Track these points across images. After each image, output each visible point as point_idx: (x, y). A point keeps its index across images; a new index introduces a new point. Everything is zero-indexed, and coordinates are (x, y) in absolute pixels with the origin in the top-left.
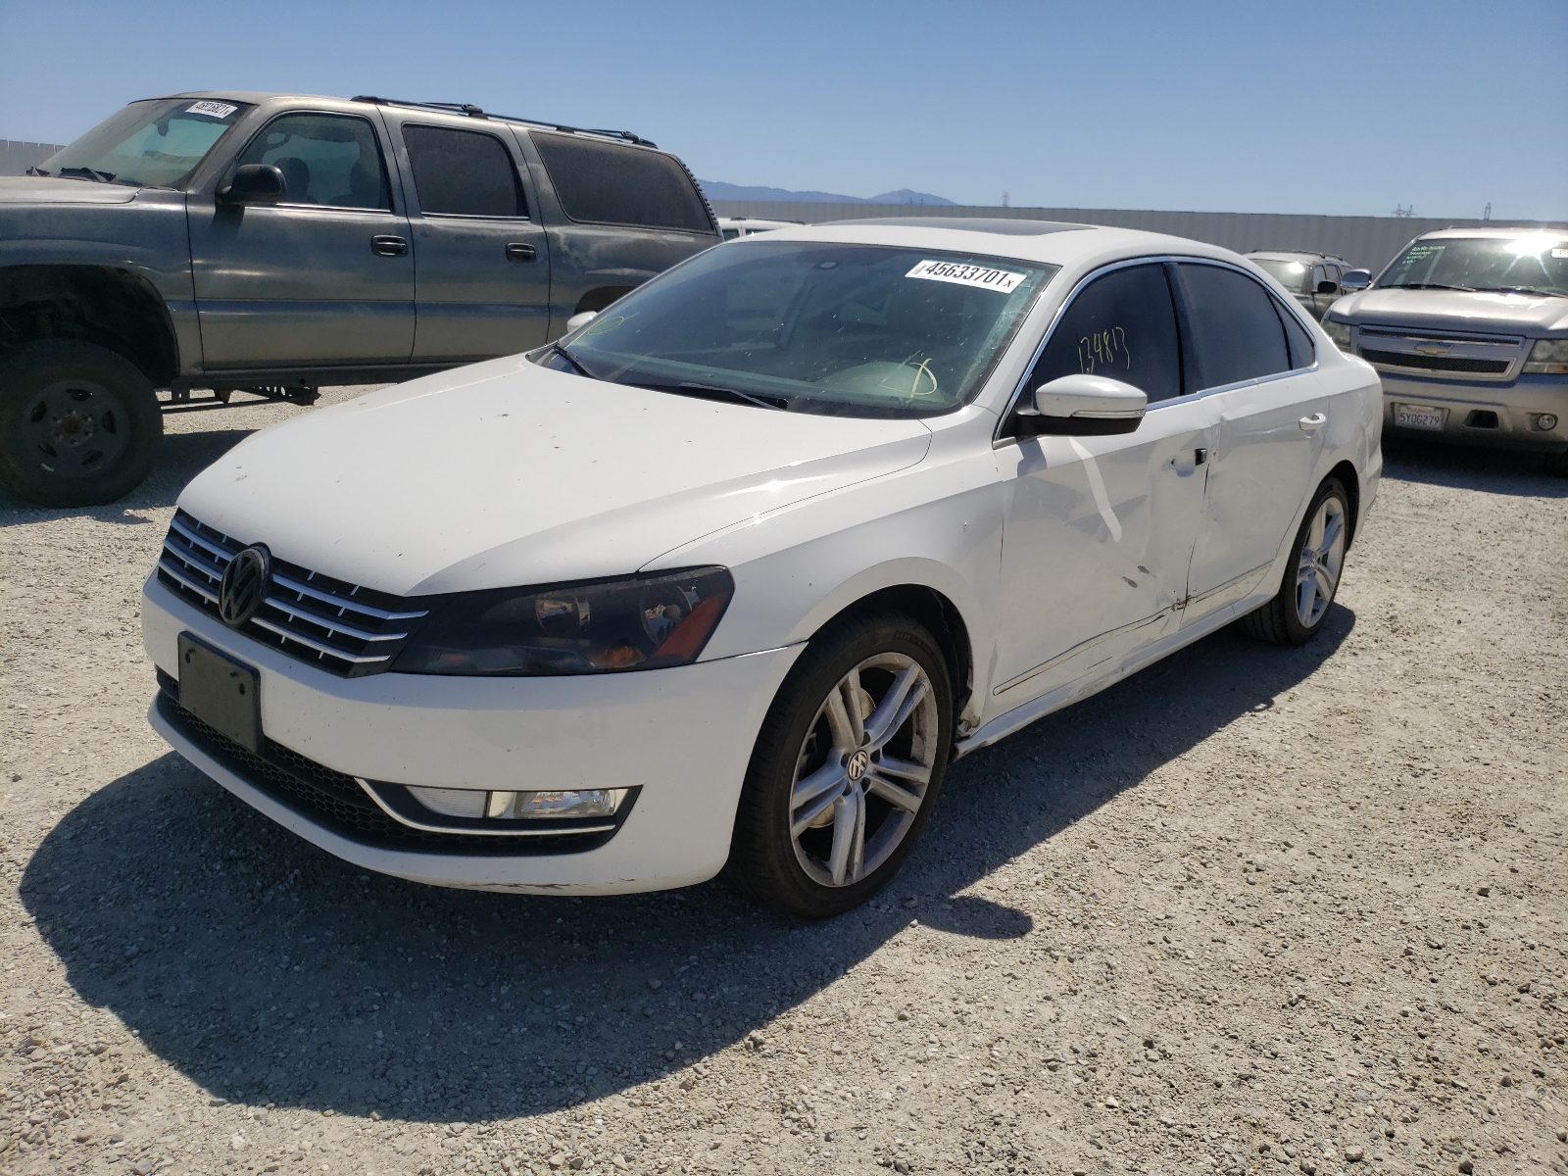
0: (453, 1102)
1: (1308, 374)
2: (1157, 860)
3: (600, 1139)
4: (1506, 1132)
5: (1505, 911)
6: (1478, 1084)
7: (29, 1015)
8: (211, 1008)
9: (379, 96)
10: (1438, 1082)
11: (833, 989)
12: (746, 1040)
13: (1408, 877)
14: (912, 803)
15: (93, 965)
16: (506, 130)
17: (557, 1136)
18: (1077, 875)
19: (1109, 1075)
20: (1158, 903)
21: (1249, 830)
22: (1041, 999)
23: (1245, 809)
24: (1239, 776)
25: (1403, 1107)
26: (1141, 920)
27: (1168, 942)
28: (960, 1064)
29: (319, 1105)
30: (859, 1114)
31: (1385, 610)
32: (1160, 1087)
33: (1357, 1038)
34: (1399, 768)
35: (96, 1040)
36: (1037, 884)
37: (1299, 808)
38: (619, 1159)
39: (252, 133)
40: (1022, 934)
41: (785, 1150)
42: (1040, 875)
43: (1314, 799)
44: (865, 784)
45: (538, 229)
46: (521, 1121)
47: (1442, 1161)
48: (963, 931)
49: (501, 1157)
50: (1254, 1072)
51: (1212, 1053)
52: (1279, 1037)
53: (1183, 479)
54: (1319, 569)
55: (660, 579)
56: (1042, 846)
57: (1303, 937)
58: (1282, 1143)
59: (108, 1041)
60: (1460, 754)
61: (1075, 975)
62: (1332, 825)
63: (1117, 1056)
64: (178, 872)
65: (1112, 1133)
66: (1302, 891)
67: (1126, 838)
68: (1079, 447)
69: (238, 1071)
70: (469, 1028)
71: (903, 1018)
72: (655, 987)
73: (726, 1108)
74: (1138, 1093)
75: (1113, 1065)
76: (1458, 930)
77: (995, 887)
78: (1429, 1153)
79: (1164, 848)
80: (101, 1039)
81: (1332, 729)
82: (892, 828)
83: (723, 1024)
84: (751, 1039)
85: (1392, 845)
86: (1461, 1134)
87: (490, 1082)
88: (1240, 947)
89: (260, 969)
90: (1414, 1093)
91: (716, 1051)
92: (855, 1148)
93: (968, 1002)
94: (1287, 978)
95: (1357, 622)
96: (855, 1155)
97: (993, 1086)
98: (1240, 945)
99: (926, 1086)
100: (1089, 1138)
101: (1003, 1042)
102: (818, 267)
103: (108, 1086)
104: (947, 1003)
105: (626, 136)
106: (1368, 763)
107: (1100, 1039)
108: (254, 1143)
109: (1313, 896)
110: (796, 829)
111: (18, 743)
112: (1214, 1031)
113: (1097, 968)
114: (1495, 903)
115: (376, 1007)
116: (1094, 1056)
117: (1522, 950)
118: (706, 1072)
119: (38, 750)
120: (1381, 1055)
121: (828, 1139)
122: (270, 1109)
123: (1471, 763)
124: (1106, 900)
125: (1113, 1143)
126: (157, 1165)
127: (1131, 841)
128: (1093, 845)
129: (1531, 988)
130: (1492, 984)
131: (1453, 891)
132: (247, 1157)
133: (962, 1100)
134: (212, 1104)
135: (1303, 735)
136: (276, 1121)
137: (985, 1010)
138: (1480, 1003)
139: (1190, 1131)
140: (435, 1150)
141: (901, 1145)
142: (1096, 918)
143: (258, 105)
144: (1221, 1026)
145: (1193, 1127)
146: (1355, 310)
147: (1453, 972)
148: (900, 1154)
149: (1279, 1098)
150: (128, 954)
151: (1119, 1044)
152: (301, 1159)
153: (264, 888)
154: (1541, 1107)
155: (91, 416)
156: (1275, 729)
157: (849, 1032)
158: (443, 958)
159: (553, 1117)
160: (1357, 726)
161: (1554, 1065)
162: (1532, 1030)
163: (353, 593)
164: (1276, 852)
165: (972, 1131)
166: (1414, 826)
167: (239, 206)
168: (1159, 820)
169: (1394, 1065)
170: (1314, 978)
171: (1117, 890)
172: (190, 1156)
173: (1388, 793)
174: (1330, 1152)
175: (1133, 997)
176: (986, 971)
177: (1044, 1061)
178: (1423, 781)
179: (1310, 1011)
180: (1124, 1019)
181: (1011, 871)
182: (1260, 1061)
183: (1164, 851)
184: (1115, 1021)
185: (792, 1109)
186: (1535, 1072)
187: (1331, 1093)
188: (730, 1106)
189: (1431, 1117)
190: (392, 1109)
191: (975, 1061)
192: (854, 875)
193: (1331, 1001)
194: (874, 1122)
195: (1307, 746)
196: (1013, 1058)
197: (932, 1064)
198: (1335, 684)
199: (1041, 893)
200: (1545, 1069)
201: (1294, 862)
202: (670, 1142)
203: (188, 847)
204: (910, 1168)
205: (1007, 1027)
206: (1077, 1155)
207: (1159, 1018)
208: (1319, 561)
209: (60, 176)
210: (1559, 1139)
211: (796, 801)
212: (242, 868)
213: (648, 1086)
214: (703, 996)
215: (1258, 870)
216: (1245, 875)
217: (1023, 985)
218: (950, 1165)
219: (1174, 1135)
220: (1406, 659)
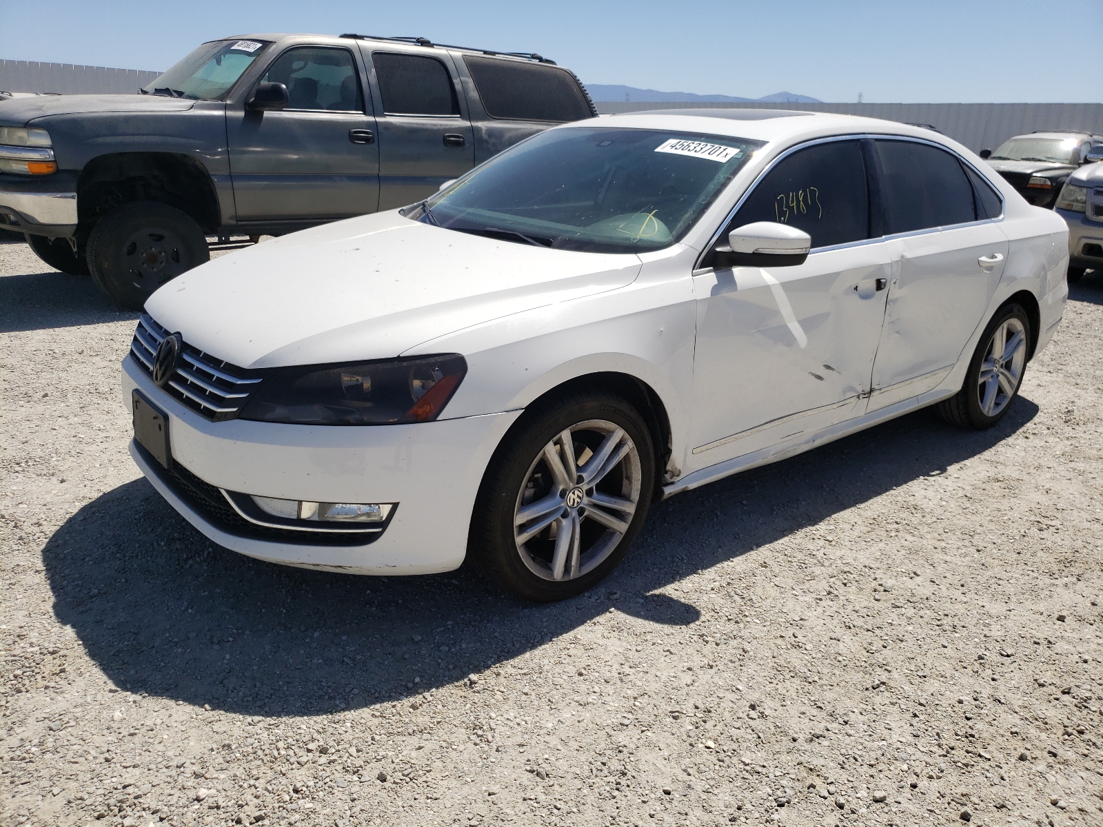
0: (259, 703)
1: (993, 224)
2: (810, 579)
3: (345, 736)
4: (1008, 793)
5: (1074, 633)
6: (999, 756)
7: (21, 627)
8: (130, 632)
9: (358, 34)
10: (968, 752)
11: (538, 652)
12: (466, 680)
13: (1004, 604)
14: (622, 527)
15: (68, 600)
16: (446, 55)
17: (318, 731)
18: (745, 585)
19: (716, 725)
20: (798, 609)
21: (890, 562)
22: (685, 669)
23: (892, 547)
24: (897, 523)
25: (932, 767)
26: (781, 620)
27: (796, 637)
28: (610, 709)
29: (175, 697)
30: (525, 736)
31: (1066, 406)
32: (750, 737)
33: (915, 716)
34: (1029, 524)
35: (54, 646)
36: (713, 589)
37: (935, 548)
38: (353, 750)
39: (270, 61)
40: (687, 623)
41: (465, 755)
42: (717, 583)
43: (950, 542)
44: (581, 511)
45: (467, 124)
46: (298, 719)
47: (948, 809)
48: (646, 618)
49: (277, 741)
50: (826, 733)
51: (800, 717)
52: (854, 710)
53: (865, 302)
54: (1002, 373)
55: (414, 362)
56: (726, 563)
57: (902, 641)
58: (828, 784)
59: (61, 647)
60: (1085, 515)
61: (716, 655)
62: (957, 562)
63: (726, 714)
64: (138, 545)
65: (701, 766)
66: (915, 608)
67: (792, 562)
68: (768, 275)
69: (132, 672)
70: (286, 657)
71: (581, 674)
72: (416, 640)
73: (436, 723)
74: (732, 740)
75: (721, 719)
76: (1030, 644)
77: (678, 590)
78: (940, 802)
79: (818, 570)
80: (57, 645)
81: (986, 492)
82: (605, 544)
83: (454, 668)
84: (469, 680)
85: (1000, 579)
86: (972, 792)
87: (287, 693)
88: (850, 645)
89: (168, 610)
90: (945, 758)
91: (443, 685)
92: (514, 758)
93: (630, 667)
94: (878, 669)
95: (1039, 413)
96: (513, 762)
97: (627, 726)
98: (850, 643)
99: (579, 722)
100: (683, 767)
101: (646, 696)
102: (599, 145)
103: (53, 675)
104: (616, 666)
105: (534, 57)
106: (1006, 518)
107: (718, 700)
108: (127, 718)
109: (922, 613)
110: (520, 539)
111: (72, 459)
112: (806, 702)
113: (734, 651)
114: (1068, 627)
115: (231, 639)
116: (710, 712)
117: (1077, 662)
118: (430, 698)
119: (81, 464)
120: (930, 729)
121: (497, 750)
122: (144, 697)
123: (1092, 522)
124: (760, 604)
125: (699, 771)
126: (65, 725)
127: (795, 564)
128: (764, 565)
129: (1072, 691)
130: (1041, 685)
131: (1038, 616)
132: (120, 725)
133: (602, 734)
134: (111, 691)
135: (960, 495)
136: (146, 705)
137: (641, 674)
138: (1025, 699)
139: (760, 769)
140: (237, 732)
141: (547, 759)
142: (747, 616)
143: (275, 42)
144: (813, 699)
145: (764, 766)
146: (1092, 176)
147: (1012, 674)
148: (544, 765)
149: (838, 753)
150: (91, 594)
151: (731, 705)
152: (152, 730)
153: (186, 561)
154: (1046, 779)
155: (164, 252)
156: (939, 489)
157: (539, 680)
158: (284, 611)
159: (319, 718)
160: (1007, 490)
161: (1069, 749)
162: (1060, 722)
163: (222, 366)
164: (905, 578)
165: (600, 755)
166: (1025, 567)
167: (260, 111)
168: (822, 551)
169: (937, 737)
170: (899, 670)
171: (771, 598)
172: (87, 722)
173: (1012, 541)
174: (863, 793)
175: (754, 673)
176: (652, 647)
177: (670, 712)
178: (1045, 534)
179: (886, 694)
180: (741, 688)
181: (696, 579)
182: (834, 726)
183: (817, 572)
184: (734, 689)
185: (480, 728)
186: (1050, 752)
187: (880, 752)
188: (438, 723)
189: (953, 776)
190: (219, 703)
191: (621, 708)
192: (572, 575)
193: (905, 688)
194: (533, 742)
195: (961, 504)
196: (649, 708)
197: (589, 707)
198: (1002, 459)
199: (714, 596)
200: (1060, 752)
201: (917, 587)
202: (391, 742)
203: (150, 529)
204: (547, 775)
205: (653, 687)
206: (670, 779)
207: (768, 689)
208: (1002, 366)
209: (154, 94)
210: (1052, 804)
211: (519, 519)
212: (178, 545)
213: (387, 705)
214: (447, 649)
215: (885, 591)
216: (874, 593)
217: (675, 659)
218: (576, 776)
219: (747, 771)
220: (1069, 443)
